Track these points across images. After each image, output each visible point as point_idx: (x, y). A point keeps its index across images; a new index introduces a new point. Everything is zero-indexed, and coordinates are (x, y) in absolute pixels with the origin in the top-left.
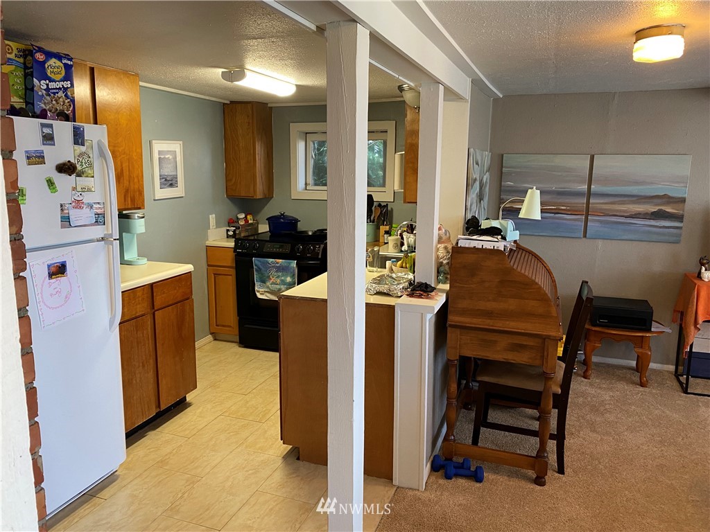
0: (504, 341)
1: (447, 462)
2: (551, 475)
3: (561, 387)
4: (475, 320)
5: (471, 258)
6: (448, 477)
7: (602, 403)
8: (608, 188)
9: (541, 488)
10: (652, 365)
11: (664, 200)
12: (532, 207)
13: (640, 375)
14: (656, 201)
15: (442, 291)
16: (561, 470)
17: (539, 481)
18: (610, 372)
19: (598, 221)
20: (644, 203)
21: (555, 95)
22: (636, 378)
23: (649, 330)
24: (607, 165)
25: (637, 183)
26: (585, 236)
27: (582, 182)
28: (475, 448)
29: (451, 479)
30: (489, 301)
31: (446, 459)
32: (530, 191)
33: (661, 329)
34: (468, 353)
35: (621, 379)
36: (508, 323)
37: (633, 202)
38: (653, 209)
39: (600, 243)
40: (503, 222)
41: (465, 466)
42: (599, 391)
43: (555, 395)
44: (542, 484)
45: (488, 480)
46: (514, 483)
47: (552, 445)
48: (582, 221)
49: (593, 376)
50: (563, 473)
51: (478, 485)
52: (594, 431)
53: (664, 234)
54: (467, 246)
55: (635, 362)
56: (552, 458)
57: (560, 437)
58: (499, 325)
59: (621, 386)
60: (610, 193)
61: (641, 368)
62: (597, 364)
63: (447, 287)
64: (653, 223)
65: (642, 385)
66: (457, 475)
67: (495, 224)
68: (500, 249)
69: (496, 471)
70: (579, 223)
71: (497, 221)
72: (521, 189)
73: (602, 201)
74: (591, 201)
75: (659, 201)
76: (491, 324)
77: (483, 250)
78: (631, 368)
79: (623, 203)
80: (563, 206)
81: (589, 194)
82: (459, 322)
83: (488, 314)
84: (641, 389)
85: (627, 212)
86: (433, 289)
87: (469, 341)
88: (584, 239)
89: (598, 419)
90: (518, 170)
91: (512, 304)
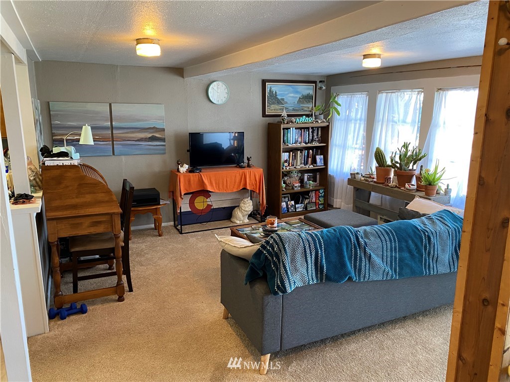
0: (87, 222)
1: (59, 310)
2: (127, 295)
3: (124, 242)
4: (65, 213)
5: (56, 172)
6: (63, 318)
7: (142, 250)
8: (123, 124)
9: (123, 302)
10: (163, 224)
11: (154, 130)
12: (87, 137)
13: (158, 231)
14: (149, 130)
15: (38, 197)
16: (131, 290)
17: (121, 299)
18: (142, 233)
19: (120, 144)
20: (145, 132)
21: (80, 63)
22: (156, 233)
23: (159, 204)
24: (120, 110)
25: (138, 120)
26: (114, 154)
27: (106, 121)
28: (76, 294)
29: (65, 319)
30: (73, 198)
31: (58, 309)
32: (84, 127)
33: (165, 202)
34: (64, 234)
35: (148, 235)
36: (88, 210)
37: (139, 132)
38: (150, 135)
39: (123, 158)
40: (67, 148)
41: (73, 307)
42: (138, 245)
43: (122, 247)
44: (123, 300)
45: (90, 310)
46: (106, 306)
47: (124, 277)
48: (110, 145)
49: (132, 238)
50: (132, 291)
51: (84, 315)
52: (142, 265)
53: (157, 150)
54: (52, 165)
55: (154, 225)
56: (126, 285)
57: (127, 272)
58: (82, 212)
59: (149, 239)
60: (124, 127)
61: (157, 228)
62: (134, 231)
63: (40, 194)
64: (150, 143)
65: (160, 235)
66: (69, 315)
67: (63, 149)
68: (75, 164)
69: (93, 304)
70: (109, 146)
71: (63, 147)
72: (67, 126)
73: (121, 132)
74: (114, 132)
75: (152, 131)
76: (77, 213)
77: (63, 166)
78: (152, 229)
79: (133, 132)
80: (97, 136)
81: (112, 127)
82: (54, 216)
83: (75, 207)
84: (160, 238)
85: (136, 138)
86: (33, 197)
87: (63, 227)
88: (113, 156)
89: (142, 259)
90: (62, 113)
91: (88, 198)
